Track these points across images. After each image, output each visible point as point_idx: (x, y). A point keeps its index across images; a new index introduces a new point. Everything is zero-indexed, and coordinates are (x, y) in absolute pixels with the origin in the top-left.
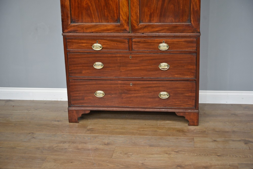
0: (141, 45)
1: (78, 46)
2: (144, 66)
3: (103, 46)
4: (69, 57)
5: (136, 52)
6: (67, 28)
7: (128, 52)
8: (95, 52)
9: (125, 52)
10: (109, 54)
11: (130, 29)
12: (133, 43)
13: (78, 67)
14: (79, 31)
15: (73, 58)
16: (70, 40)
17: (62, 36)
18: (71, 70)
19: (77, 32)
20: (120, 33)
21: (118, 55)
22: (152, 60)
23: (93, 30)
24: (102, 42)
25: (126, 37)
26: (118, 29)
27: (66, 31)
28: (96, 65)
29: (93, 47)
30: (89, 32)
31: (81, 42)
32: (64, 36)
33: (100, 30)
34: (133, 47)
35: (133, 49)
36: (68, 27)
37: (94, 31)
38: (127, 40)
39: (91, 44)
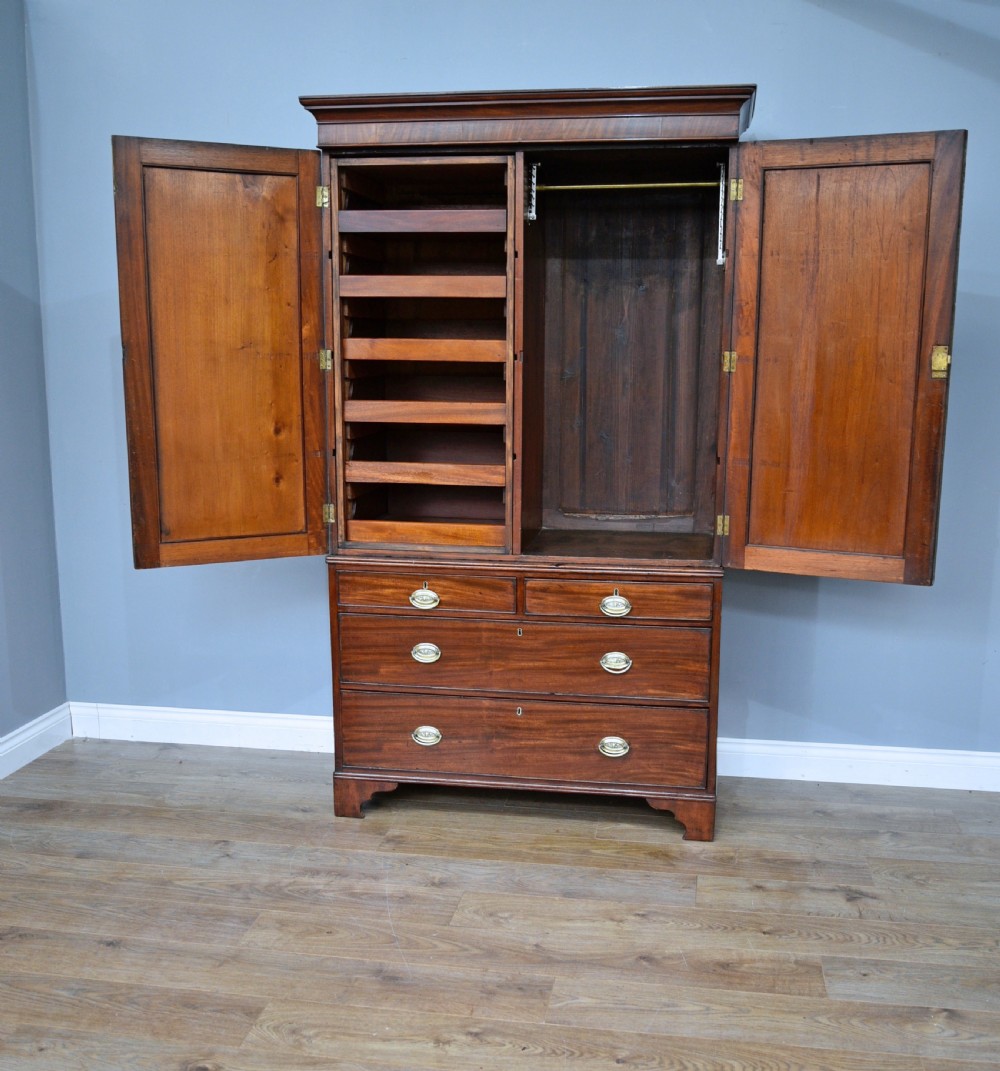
0: (551, 598)
1: (369, 594)
2: (559, 658)
3: (442, 599)
4: (341, 626)
5: (537, 618)
7: (513, 617)
8: (418, 613)
9: (502, 617)
10: (459, 621)
12: (528, 593)
13: (367, 654)
15: (355, 629)
16: (347, 578)
18: (347, 664)
21: (484, 625)
22: (581, 642)
24: (440, 586)
25: (509, 574)
28: (421, 653)
29: (413, 599)
31: (379, 583)
32: (332, 567)
34: (527, 604)
35: (528, 608)
38: (512, 583)
39: (407, 591)
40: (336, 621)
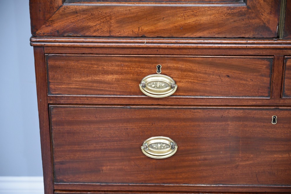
1: (88, 81)
3: (180, 84)
4: (54, 119)
6: (46, 21)
7: (266, 102)
8: (150, 102)
9: (254, 103)
10: (199, 111)
11: (282, 26)
13: (87, 151)
14: (92, 30)
15: (70, 123)
16: (58, 63)
17: (32, 47)
18: (62, 163)
19: (87, 34)
20: (243, 38)
23: (146, 29)
24: (177, 69)
25: (265, 52)
26: (236, 24)
27: (45, 29)
28: (152, 147)
29: (144, 86)
30: (131, 34)
31: (100, 68)
32: (39, 50)
33: (171, 26)
34: (286, 87)
35: (286, 91)
36: (54, 17)
37: (149, 32)
38: (266, 62)
39: (135, 76)
40: (46, 113)
